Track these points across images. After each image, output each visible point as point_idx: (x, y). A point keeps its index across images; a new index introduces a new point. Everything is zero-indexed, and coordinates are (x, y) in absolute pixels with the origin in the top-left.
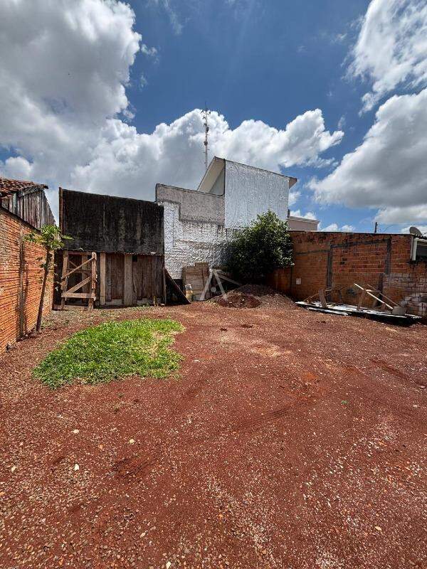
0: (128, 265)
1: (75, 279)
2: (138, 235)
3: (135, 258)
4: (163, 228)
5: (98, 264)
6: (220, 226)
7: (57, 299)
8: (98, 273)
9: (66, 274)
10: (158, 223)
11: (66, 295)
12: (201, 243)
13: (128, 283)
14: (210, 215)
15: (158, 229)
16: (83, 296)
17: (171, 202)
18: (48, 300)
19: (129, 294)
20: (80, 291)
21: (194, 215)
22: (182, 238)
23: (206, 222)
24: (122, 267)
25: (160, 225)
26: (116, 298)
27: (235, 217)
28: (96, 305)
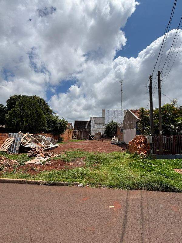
0: (83, 133)
1: (75, 135)
2: (86, 127)
3: (84, 132)
5: (78, 133)
6: (104, 124)
7: (73, 138)
8: (78, 134)
13: (83, 136)
17: (93, 120)
18: (71, 137)
19: (83, 138)
20: (76, 137)
21: (98, 122)
22: (95, 127)
23: (100, 123)
24: (82, 133)
26: (81, 138)
27: (108, 122)
28: (77, 139)
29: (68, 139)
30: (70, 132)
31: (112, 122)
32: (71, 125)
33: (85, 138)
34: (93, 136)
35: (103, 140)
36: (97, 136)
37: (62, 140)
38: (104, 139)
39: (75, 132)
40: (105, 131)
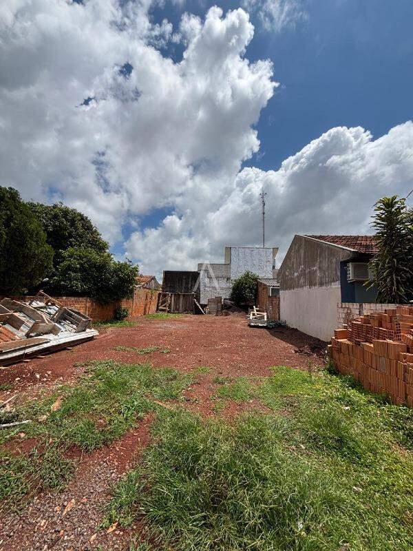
0: (181, 299)
1: (164, 302)
2: (190, 285)
3: (184, 295)
5: (171, 298)
6: (228, 279)
7: (157, 309)
8: (171, 301)
9: (161, 301)
11: (160, 308)
13: (181, 305)
14: (223, 274)
16: (165, 308)
17: (204, 270)
18: (154, 308)
19: (180, 312)
20: (165, 306)
22: (208, 285)
23: (220, 277)
24: (179, 298)
26: (177, 311)
27: (237, 274)
28: (168, 312)
29: (145, 311)
30: (149, 295)
31: (247, 275)
32: (154, 278)
33: (186, 311)
34: (204, 306)
35: (227, 314)
36: (213, 306)
37: (125, 316)
38: (230, 313)
39: (165, 296)
40: (232, 294)
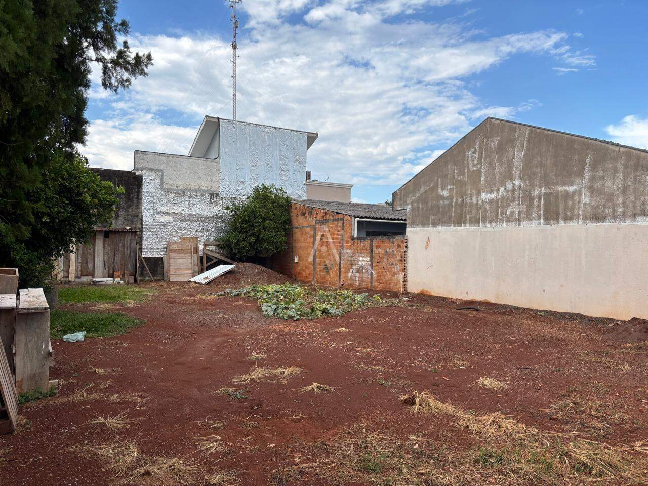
0: (99, 243)
3: (107, 235)
4: (141, 199)
6: (212, 195)
10: (136, 194)
12: (189, 215)
13: (99, 261)
14: (200, 182)
15: (135, 201)
17: (152, 170)
19: (99, 272)
21: (181, 183)
22: (164, 209)
23: (195, 191)
24: (93, 244)
25: (138, 196)
27: (234, 184)
